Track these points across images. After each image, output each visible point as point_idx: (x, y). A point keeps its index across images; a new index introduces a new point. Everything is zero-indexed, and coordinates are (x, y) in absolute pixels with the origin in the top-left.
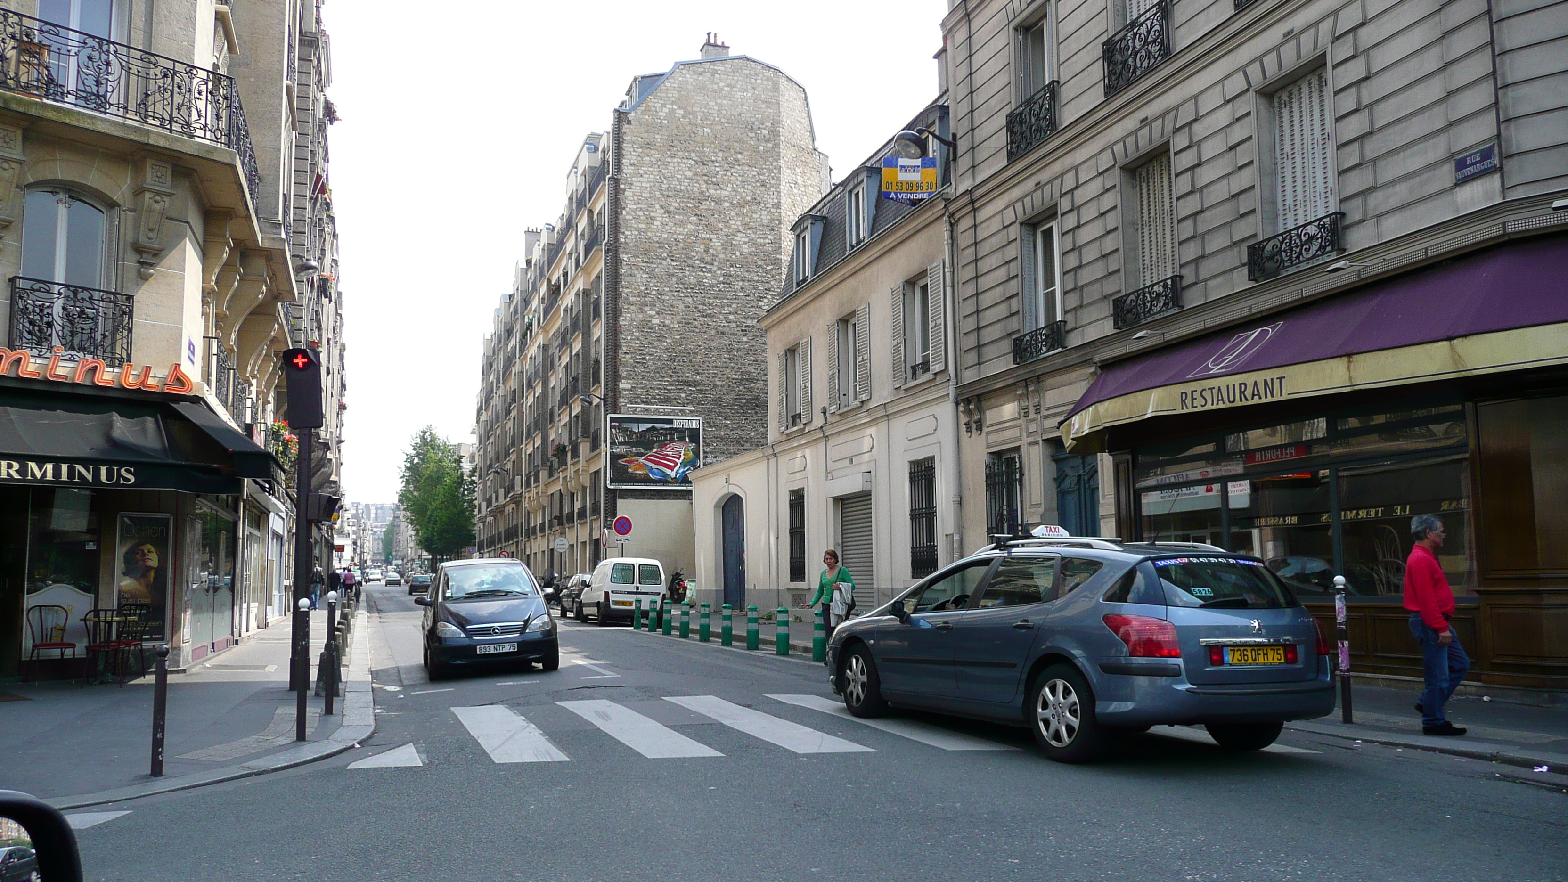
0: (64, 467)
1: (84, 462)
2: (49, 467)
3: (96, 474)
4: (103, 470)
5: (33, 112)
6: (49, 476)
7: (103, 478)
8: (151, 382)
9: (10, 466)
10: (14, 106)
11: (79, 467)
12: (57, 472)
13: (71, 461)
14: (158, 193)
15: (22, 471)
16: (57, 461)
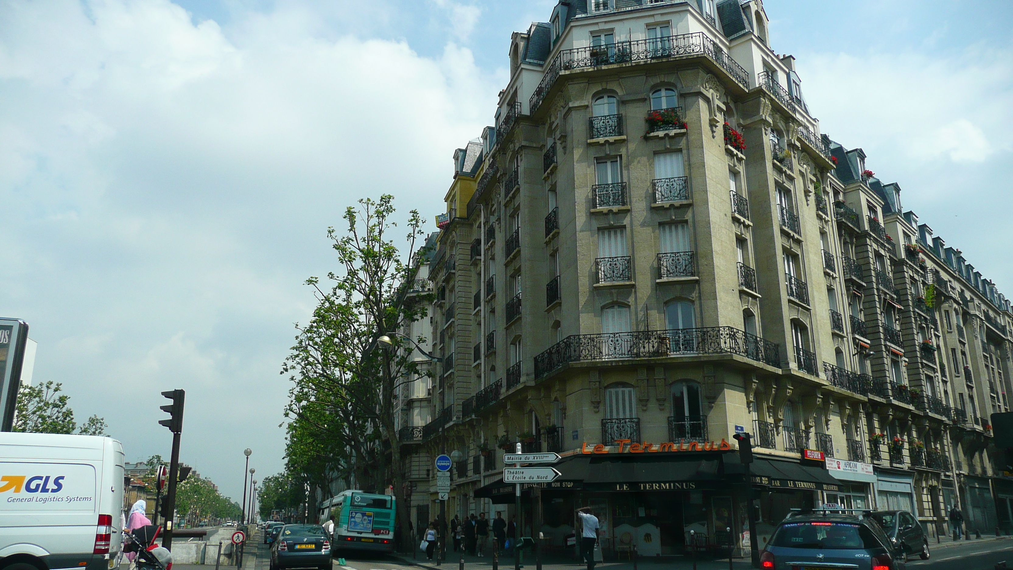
0: (672, 484)
1: (678, 482)
2: (667, 485)
3: (682, 486)
4: (684, 484)
5: (663, 362)
6: (668, 488)
7: (684, 487)
8: (715, 447)
9: (656, 485)
10: (657, 362)
11: (677, 484)
12: (670, 486)
13: (674, 482)
14: (709, 377)
15: (660, 486)
16: (670, 482)
